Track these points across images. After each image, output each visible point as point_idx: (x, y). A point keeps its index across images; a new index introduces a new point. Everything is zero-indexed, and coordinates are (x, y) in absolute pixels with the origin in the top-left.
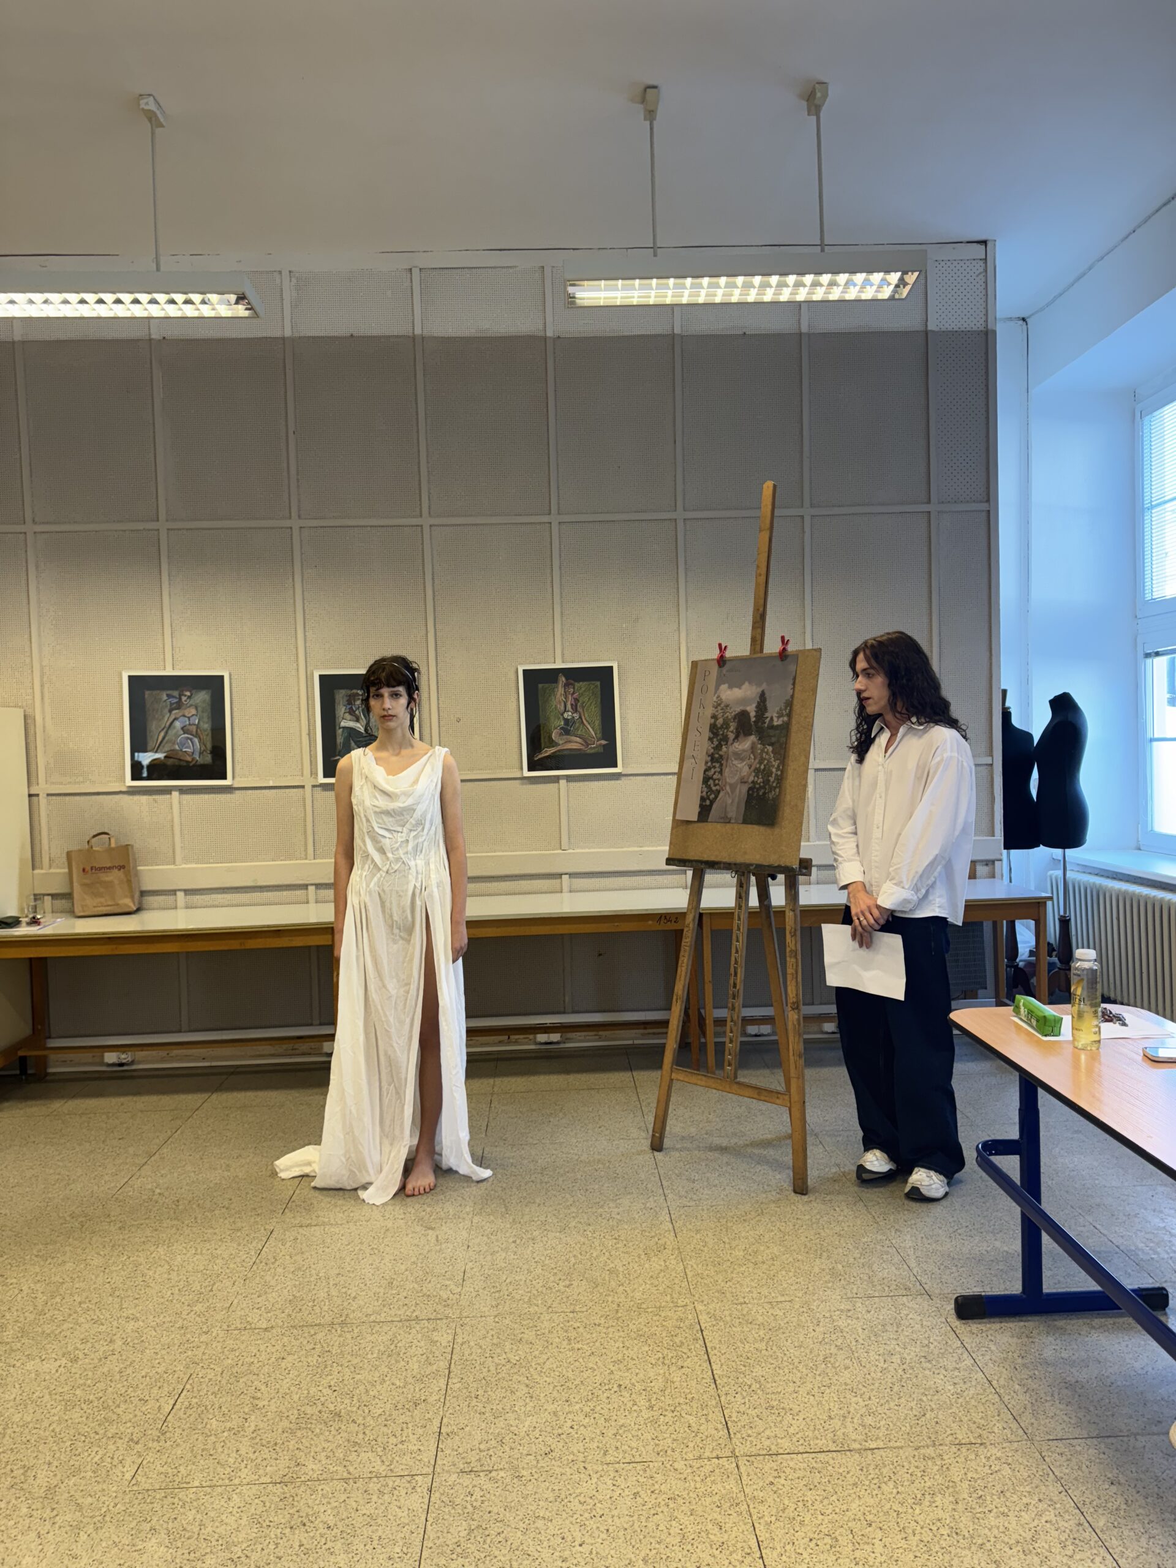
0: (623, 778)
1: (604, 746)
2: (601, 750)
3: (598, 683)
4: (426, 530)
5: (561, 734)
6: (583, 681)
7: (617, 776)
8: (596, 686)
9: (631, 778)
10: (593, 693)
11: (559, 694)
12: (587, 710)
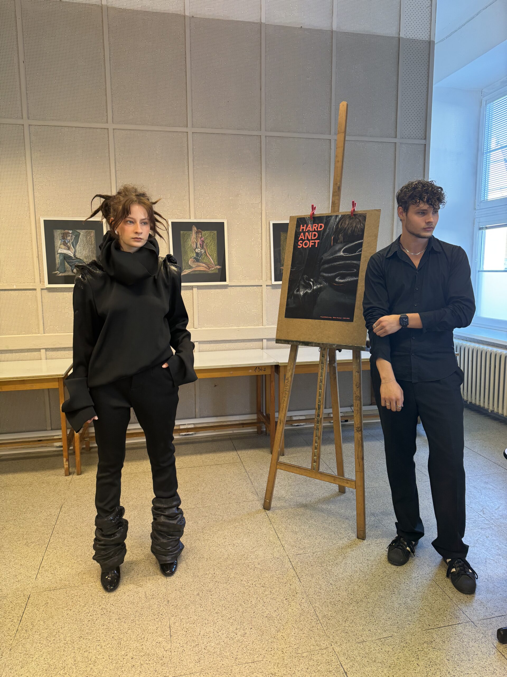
0: (229, 288)
1: (219, 269)
2: (217, 271)
3: (216, 232)
4: (111, 132)
5: (194, 262)
6: (207, 230)
7: (226, 287)
8: (215, 234)
9: (233, 287)
10: (212, 238)
11: (193, 237)
12: (209, 247)
